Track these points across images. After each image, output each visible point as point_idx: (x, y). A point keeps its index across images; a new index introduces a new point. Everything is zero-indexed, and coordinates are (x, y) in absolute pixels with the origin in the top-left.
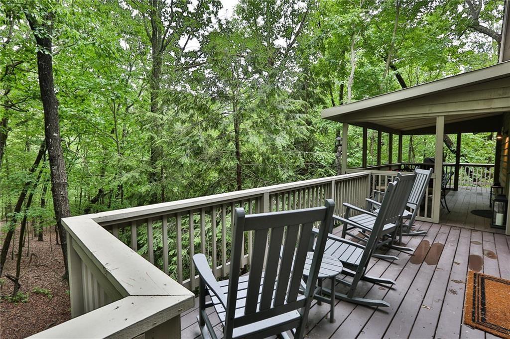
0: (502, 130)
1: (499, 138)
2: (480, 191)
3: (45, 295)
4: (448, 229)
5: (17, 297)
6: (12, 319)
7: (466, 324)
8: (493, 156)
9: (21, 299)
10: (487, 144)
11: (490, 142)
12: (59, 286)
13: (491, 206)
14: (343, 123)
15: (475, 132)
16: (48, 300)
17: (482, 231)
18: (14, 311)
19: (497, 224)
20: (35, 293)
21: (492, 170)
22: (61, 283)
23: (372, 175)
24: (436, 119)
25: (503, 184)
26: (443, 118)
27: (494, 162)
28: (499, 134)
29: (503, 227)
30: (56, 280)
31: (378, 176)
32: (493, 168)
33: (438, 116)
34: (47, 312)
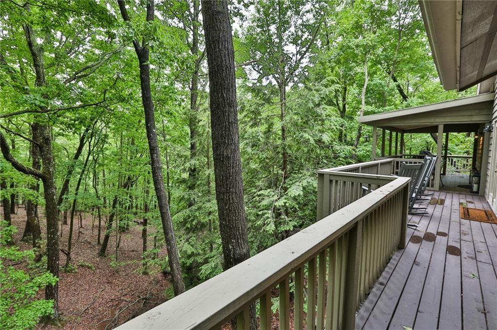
0: (479, 132)
1: (476, 137)
2: (462, 176)
3: (89, 267)
4: (445, 194)
5: (69, 268)
6: (70, 285)
7: (462, 218)
8: (471, 151)
9: (71, 270)
10: (467, 140)
11: (470, 138)
12: (97, 261)
13: (470, 183)
14: (374, 126)
15: (459, 132)
16: (93, 272)
17: (465, 194)
18: (69, 279)
19: (474, 190)
20: (80, 265)
21: (470, 161)
22: (98, 259)
23: (394, 162)
24: (438, 126)
25: (478, 169)
26: (443, 125)
27: (472, 154)
28: (476, 135)
29: (477, 192)
30: (94, 257)
31: (398, 162)
32: (471, 159)
33: (440, 124)
34: (95, 281)
